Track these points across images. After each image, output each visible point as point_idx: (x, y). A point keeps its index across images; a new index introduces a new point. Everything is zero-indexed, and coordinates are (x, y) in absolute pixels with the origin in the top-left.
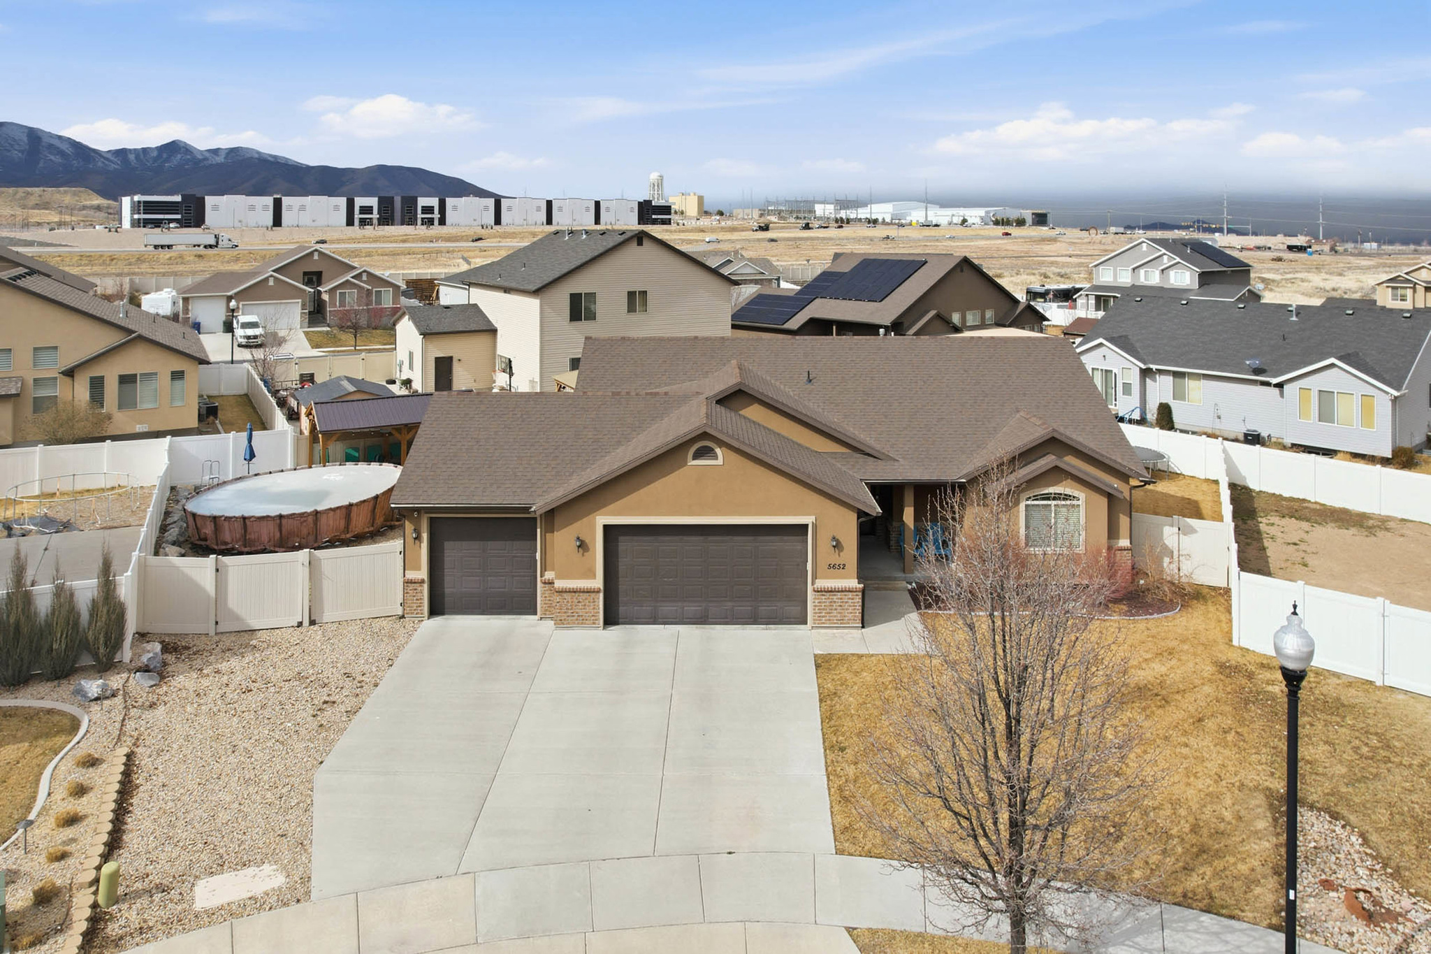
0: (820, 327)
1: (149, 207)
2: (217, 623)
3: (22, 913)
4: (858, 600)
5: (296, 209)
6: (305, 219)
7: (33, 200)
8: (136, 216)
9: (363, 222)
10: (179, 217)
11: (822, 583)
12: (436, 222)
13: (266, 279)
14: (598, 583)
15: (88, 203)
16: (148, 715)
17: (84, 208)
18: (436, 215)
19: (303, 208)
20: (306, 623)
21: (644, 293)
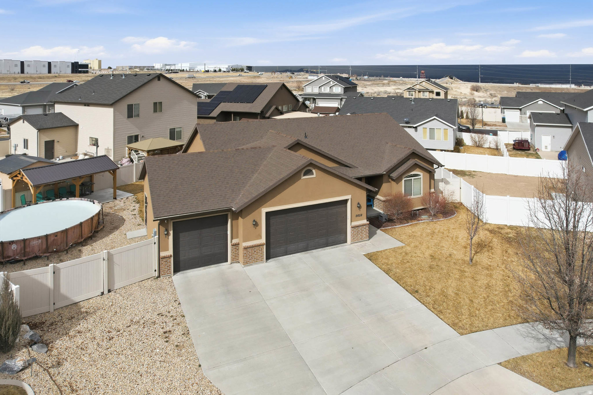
2: (54, 304)
4: (368, 228)
11: (354, 224)
14: (263, 240)
20: (106, 292)
21: (161, 103)
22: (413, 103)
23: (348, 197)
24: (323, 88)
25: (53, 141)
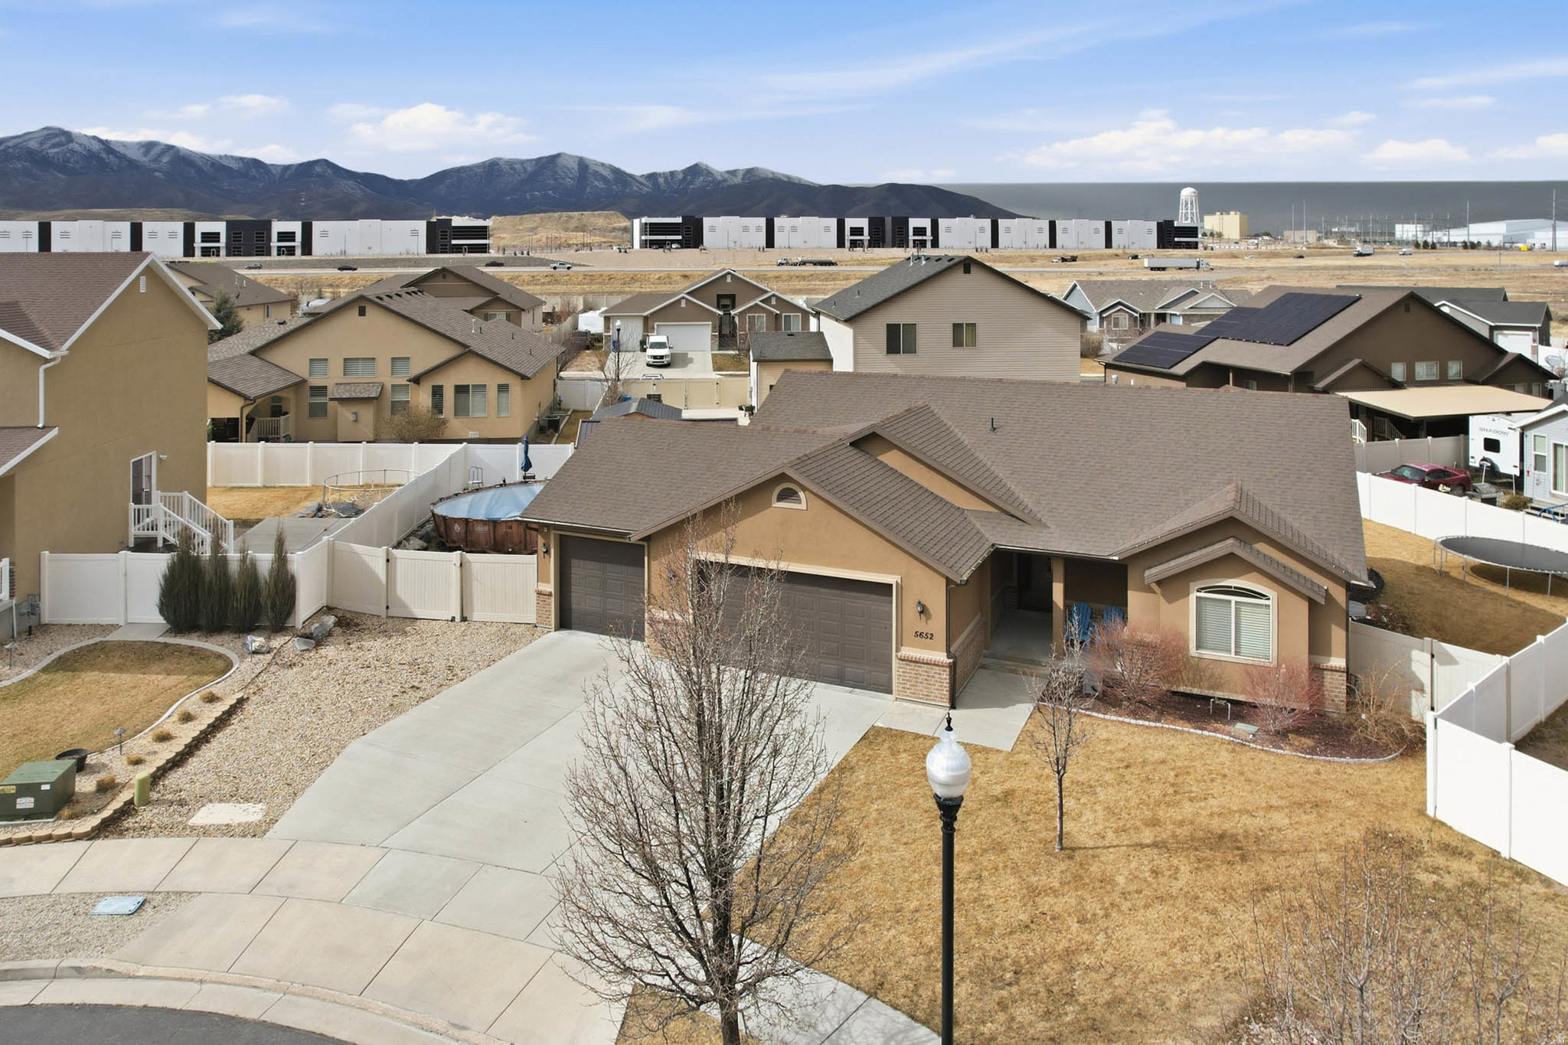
0: (1213, 375)
1: (654, 229)
2: (387, 607)
3: (85, 795)
4: (945, 675)
5: (787, 228)
6: (796, 240)
7: (574, 223)
8: (643, 238)
9: (854, 244)
10: (680, 237)
11: (907, 651)
12: (929, 244)
13: (679, 301)
14: (688, 617)
15: (617, 225)
16: (282, 673)
17: (614, 229)
18: (929, 237)
19: (794, 229)
20: (458, 619)
21: (972, 326)
23: (889, 581)
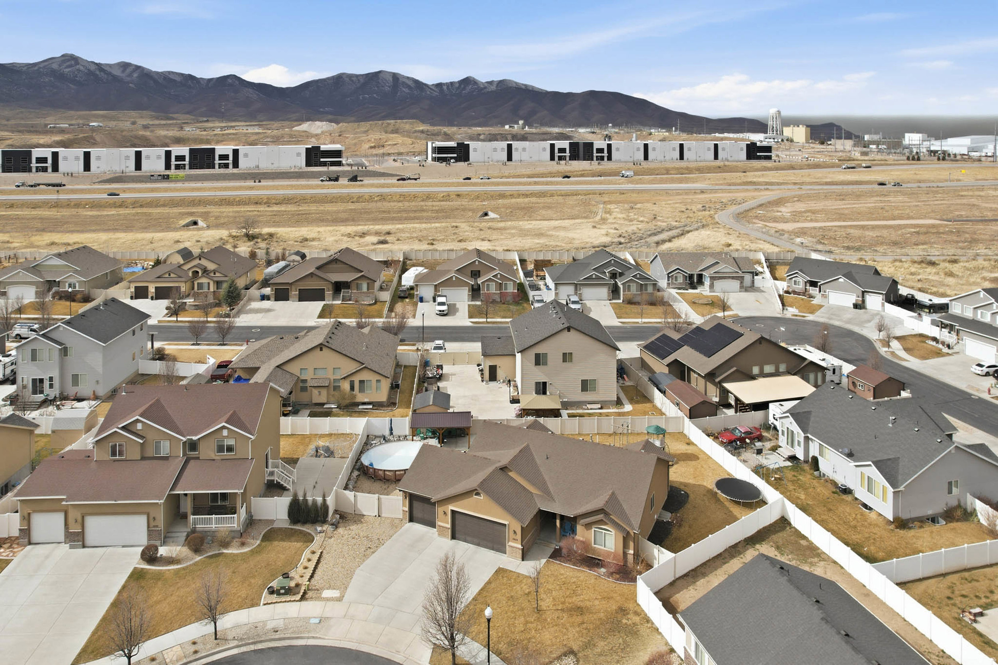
1: (441, 150)
2: (355, 511)
3: (294, 587)
4: (521, 552)
5: (520, 150)
6: (525, 156)
7: (391, 128)
8: (434, 155)
9: (560, 158)
10: (455, 155)
11: (511, 544)
12: (606, 159)
13: (452, 277)
14: (449, 526)
15: (417, 129)
18: (606, 154)
19: (524, 150)
20: (377, 516)
21: (572, 355)
22: (890, 425)
23: (506, 523)
24: (979, 312)
25: (496, 366)
